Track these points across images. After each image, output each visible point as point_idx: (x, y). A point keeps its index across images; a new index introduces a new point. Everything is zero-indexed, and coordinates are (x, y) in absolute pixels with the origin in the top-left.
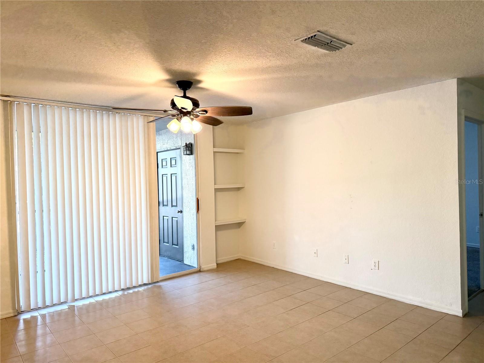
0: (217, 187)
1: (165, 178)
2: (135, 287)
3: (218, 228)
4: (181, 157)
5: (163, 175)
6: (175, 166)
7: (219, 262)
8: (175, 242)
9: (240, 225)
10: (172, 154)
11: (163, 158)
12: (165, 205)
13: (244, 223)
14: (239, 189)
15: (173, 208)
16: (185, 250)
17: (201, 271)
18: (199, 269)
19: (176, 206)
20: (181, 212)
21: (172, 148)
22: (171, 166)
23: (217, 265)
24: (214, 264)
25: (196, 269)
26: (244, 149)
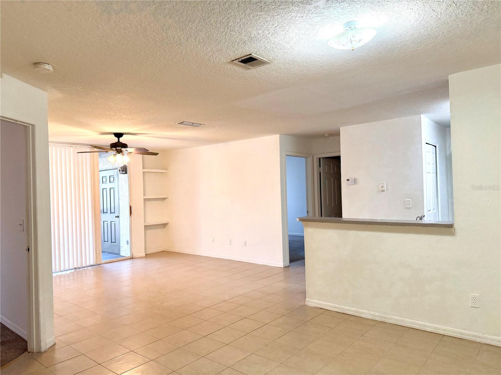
0: (146, 197)
1: (105, 192)
2: (84, 267)
3: (147, 227)
4: (118, 175)
5: (104, 189)
6: (113, 182)
7: (147, 253)
8: (113, 241)
9: (164, 225)
10: (111, 173)
11: (103, 176)
12: (105, 213)
13: (167, 224)
14: (164, 199)
15: (112, 214)
16: (121, 245)
17: (133, 257)
18: (132, 257)
19: (114, 213)
20: (118, 217)
21: (111, 168)
22: (110, 182)
23: (146, 254)
24: (143, 253)
25: (129, 258)
26: (167, 170)
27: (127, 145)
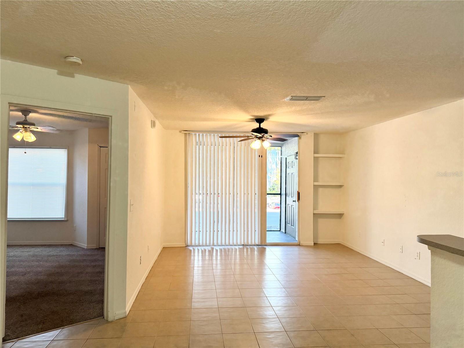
3: (316, 215)
5: (289, 174)
8: (293, 224)
13: (343, 214)
17: (300, 244)
19: (294, 197)
20: (295, 201)
21: (293, 154)
22: (292, 167)
23: (314, 244)
24: (311, 242)
25: (296, 244)
26: (345, 154)
27: (267, 130)
